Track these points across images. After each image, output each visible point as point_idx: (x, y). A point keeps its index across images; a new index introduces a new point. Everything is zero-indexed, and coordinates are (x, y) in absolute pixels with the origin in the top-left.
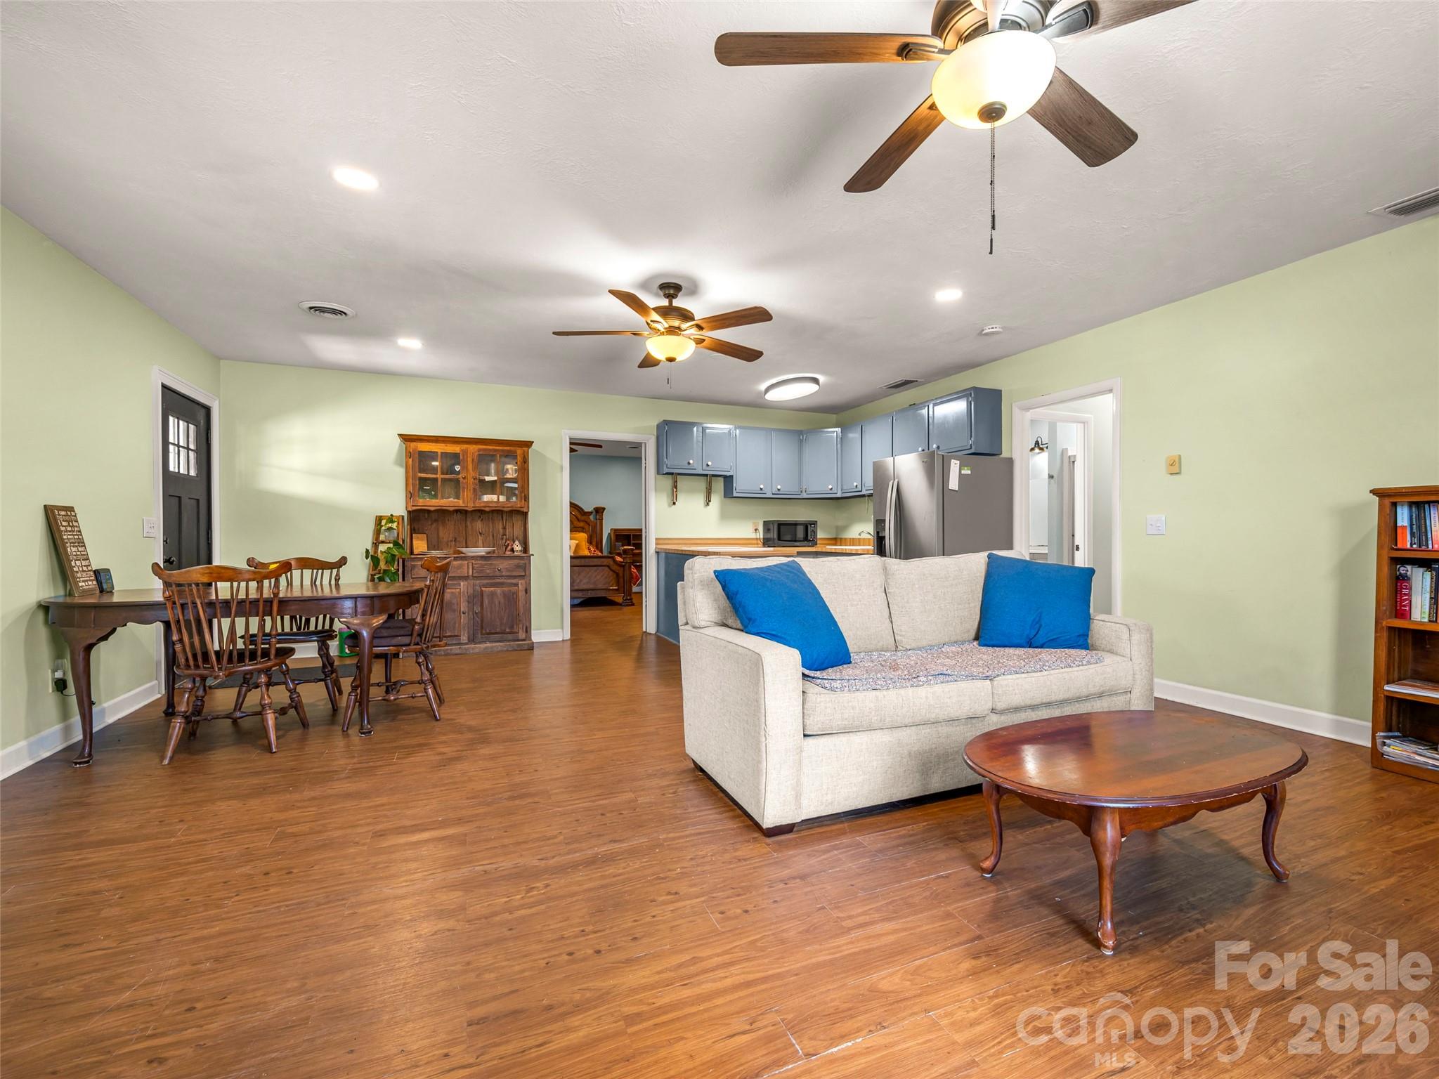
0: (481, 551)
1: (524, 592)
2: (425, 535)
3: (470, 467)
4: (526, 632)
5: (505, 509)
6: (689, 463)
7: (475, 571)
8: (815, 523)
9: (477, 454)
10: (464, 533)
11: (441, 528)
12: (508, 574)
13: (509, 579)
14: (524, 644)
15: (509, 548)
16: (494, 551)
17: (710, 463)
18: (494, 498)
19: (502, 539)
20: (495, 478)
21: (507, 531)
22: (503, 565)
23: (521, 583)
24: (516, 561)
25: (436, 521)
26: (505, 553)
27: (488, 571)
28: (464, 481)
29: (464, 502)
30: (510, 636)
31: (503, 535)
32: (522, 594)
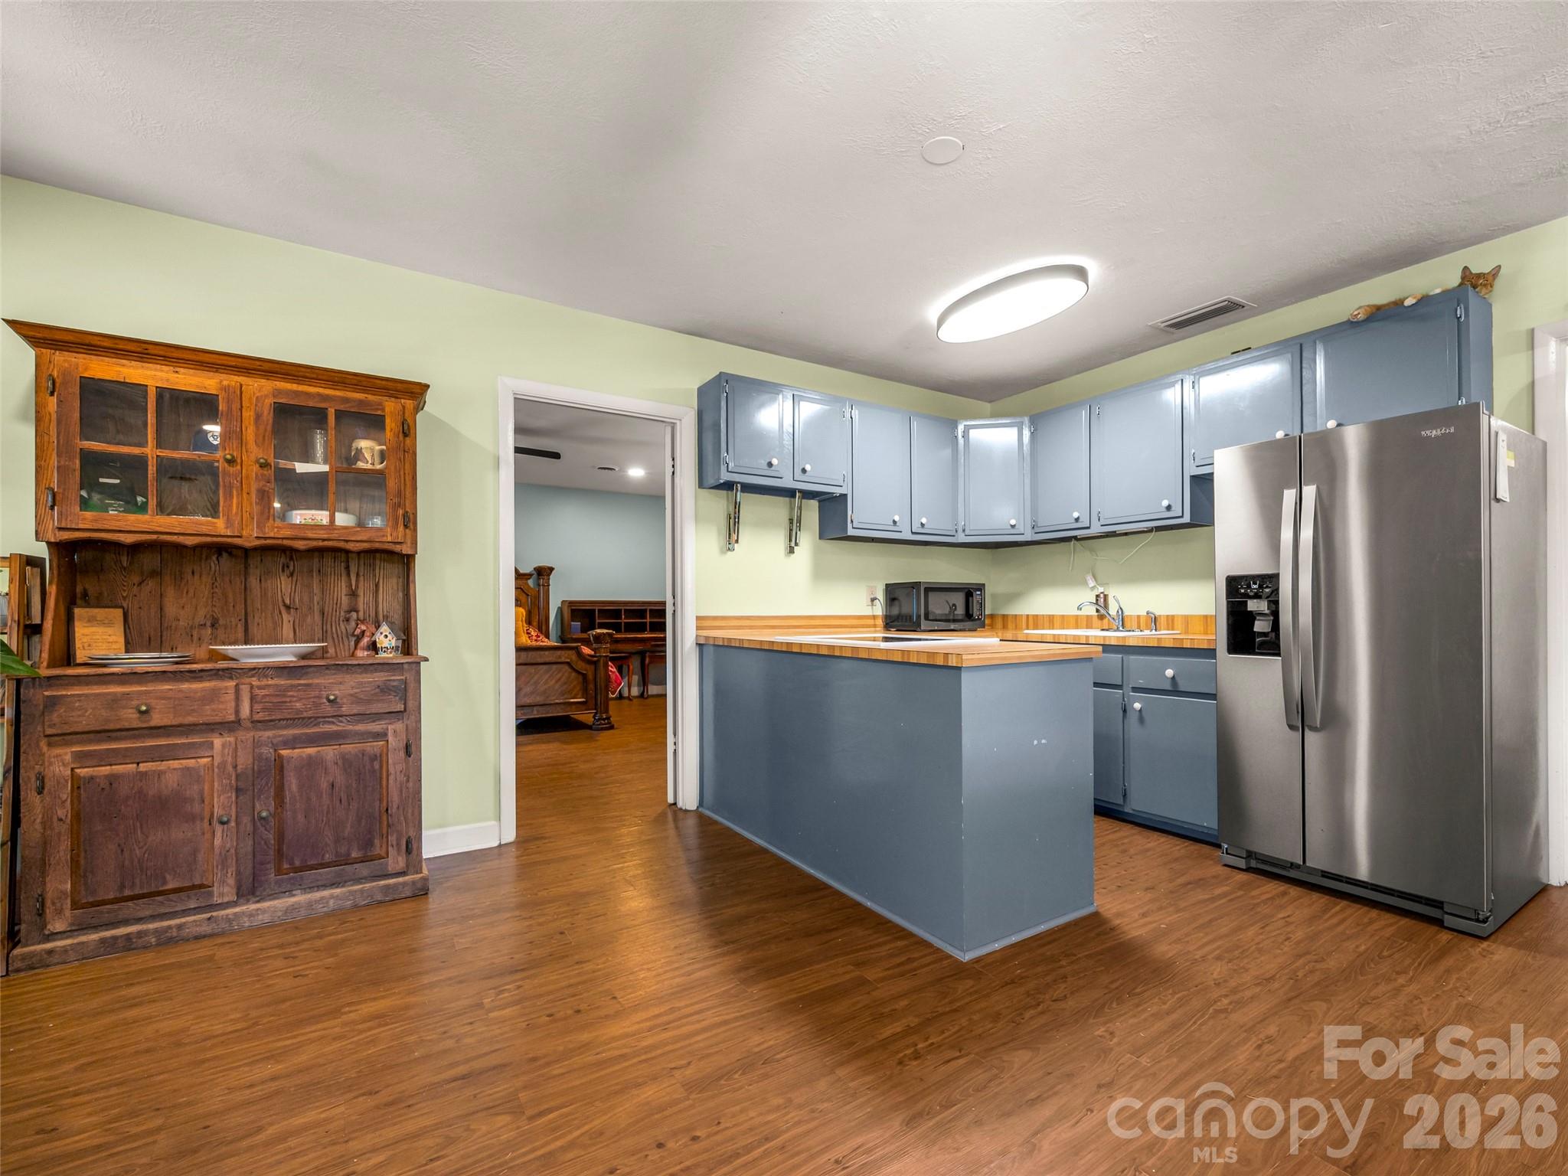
0: (284, 653)
1: (402, 754)
2: (119, 612)
3: (250, 433)
4: (409, 851)
5: (350, 546)
6: (770, 465)
7: (257, 707)
8: (981, 587)
9: (270, 401)
10: (240, 607)
11: (170, 593)
12: (356, 709)
13: (359, 722)
14: (404, 884)
15: (365, 641)
16: (324, 650)
17: (808, 467)
18: (322, 517)
19: (348, 620)
20: (326, 468)
21: (361, 599)
22: (343, 687)
23: (395, 731)
24: (380, 677)
25: (154, 574)
26: (353, 655)
27: (298, 705)
28: (231, 470)
29: (229, 523)
30: (363, 869)
31: (349, 611)
32: (395, 760)
